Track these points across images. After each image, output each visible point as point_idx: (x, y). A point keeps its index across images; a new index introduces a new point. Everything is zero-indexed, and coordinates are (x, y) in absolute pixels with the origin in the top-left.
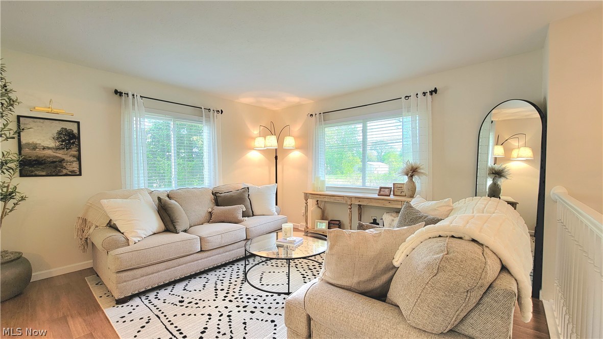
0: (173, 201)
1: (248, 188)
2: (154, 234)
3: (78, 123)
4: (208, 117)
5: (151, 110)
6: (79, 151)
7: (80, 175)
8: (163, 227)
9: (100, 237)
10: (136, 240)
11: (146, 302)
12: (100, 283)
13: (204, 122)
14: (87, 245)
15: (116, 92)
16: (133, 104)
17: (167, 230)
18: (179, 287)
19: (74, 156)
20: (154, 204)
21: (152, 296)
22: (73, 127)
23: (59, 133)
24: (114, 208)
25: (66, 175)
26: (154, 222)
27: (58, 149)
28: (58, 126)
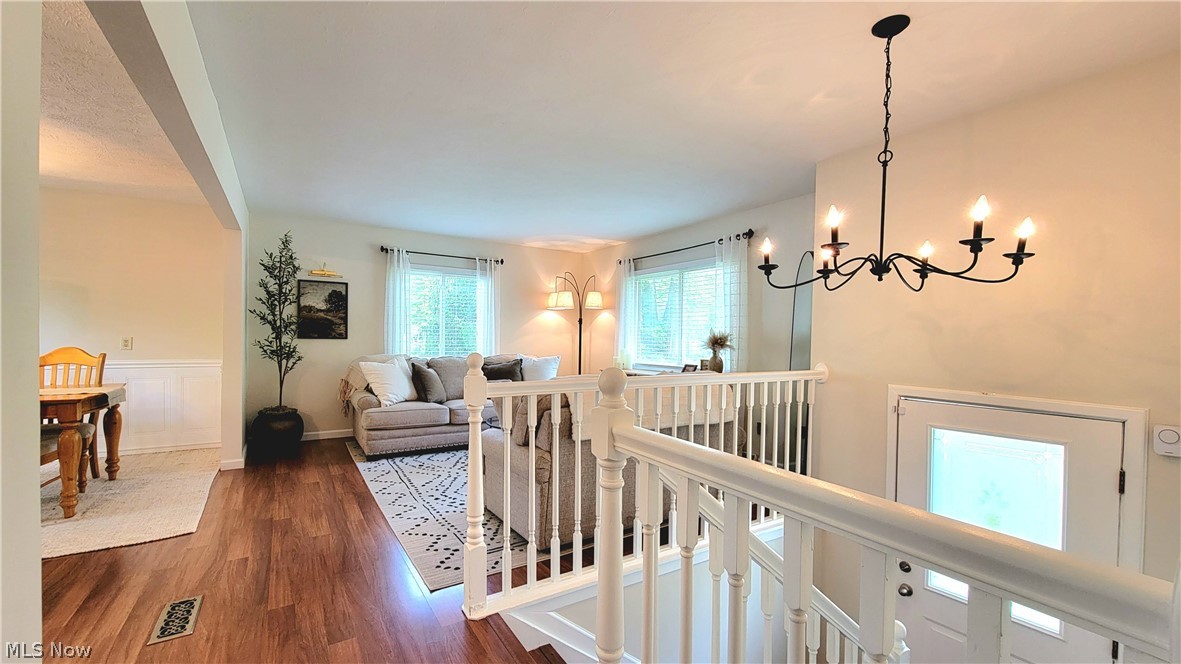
0: (430, 370)
1: (521, 360)
2: (406, 401)
3: (346, 284)
4: (483, 269)
5: (416, 265)
6: (346, 313)
7: (346, 338)
8: (415, 395)
9: (357, 397)
10: (388, 403)
11: (392, 463)
12: (358, 446)
13: (478, 276)
14: (349, 410)
15: (382, 249)
16: (398, 261)
17: (419, 399)
18: (423, 458)
19: (341, 318)
20: (409, 371)
21: (397, 460)
22: (342, 289)
23: (330, 295)
24: (371, 371)
25: (334, 338)
26: (406, 389)
27: (327, 311)
28: (329, 289)
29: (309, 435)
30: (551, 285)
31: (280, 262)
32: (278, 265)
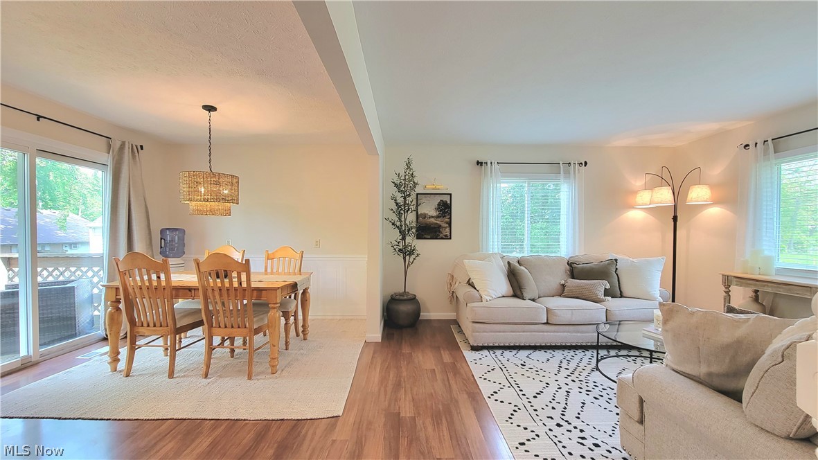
0: (522, 268)
1: (616, 260)
2: (504, 297)
3: (451, 194)
4: (567, 173)
5: (506, 174)
6: (450, 218)
7: (450, 238)
8: (511, 293)
9: (462, 291)
10: (488, 298)
11: (493, 356)
12: (461, 331)
13: (562, 180)
14: (454, 298)
15: (478, 163)
16: (491, 172)
17: (515, 296)
18: (523, 353)
19: (447, 223)
20: (505, 269)
21: (498, 352)
22: (446, 198)
23: (439, 205)
24: (473, 267)
25: (442, 238)
26: (504, 286)
27: (438, 217)
28: (438, 200)
29: (424, 315)
30: (639, 183)
31: (405, 179)
32: (403, 182)
